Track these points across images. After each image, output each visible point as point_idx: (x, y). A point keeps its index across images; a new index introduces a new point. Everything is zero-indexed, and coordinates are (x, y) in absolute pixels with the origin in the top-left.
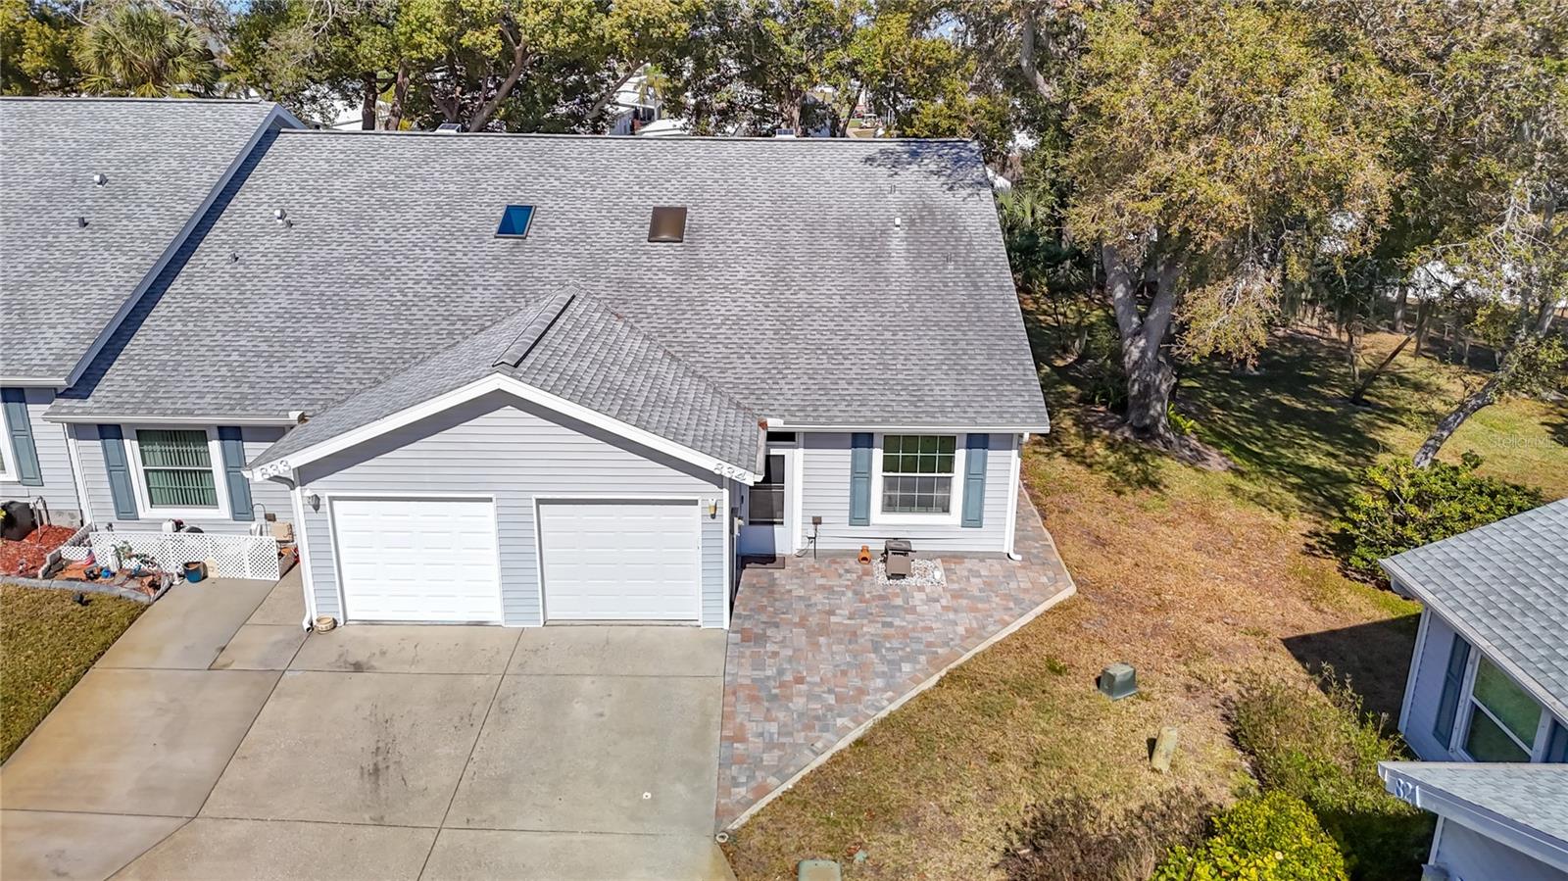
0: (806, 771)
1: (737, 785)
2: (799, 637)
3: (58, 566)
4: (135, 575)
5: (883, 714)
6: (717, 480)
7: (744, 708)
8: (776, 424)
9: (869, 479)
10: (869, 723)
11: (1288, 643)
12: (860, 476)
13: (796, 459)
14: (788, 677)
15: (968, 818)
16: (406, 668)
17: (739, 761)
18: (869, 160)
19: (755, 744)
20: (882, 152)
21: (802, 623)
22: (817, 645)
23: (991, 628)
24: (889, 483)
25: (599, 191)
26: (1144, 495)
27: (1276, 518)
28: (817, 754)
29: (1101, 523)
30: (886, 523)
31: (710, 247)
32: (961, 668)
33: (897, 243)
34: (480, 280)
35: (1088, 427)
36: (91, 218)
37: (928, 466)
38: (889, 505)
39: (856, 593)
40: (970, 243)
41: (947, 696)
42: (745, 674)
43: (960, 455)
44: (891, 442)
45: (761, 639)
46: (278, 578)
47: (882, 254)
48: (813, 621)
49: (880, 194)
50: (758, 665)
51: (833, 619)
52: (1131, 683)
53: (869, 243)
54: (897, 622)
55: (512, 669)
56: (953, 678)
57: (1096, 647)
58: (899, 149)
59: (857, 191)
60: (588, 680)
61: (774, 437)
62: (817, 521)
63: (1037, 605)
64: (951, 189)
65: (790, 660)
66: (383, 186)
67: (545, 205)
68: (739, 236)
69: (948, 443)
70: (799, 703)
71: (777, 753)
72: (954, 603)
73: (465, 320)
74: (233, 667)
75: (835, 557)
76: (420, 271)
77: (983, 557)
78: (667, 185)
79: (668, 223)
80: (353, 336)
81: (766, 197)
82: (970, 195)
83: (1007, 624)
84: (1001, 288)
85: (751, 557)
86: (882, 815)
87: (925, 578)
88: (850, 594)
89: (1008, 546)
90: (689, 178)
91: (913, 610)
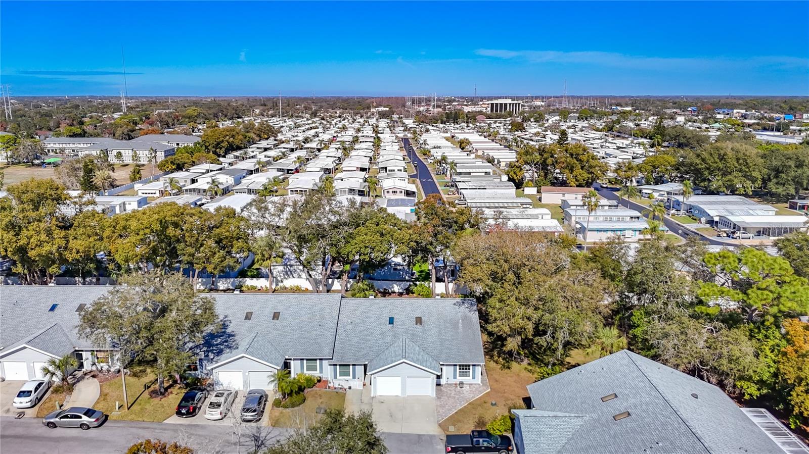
0: (449, 416)
1: (440, 417)
2: (446, 398)
3: (329, 387)
4: (341, 388)
5: (460, 408)
6: (434, 374)
7: (439, 407)
8: (441, 363)
10: (458, 410)
12: (455, 371)
13: (444, 368)
14: (445, 403)
15: (470, 421)
16: (389, 402)
17: (440, 415)
18: (455, 304)
19: (441, 413)
20: (457, 302)
21: (446, 395)
22: (449, 399)
23: (476, 396)
24: (460, 372)
25: (405, 313)
26: (507, 371)
27: (531, 374)
28: (450, 414)
29: (497, 377)
30: (460, 379)
31: (427, 326)
32: (471, 402)
33: (460, 325)
34: (388, 334)
35: (500, 354)
36: (320, 323)
37: (466, 369)
38: (460, 376)
41: (468, 406)
42: (439, 403)
43: (471, 367)
44: (460, 365)
45: (440, 398)
46: (362, 388)
47: (458, 328)
48: (448, 395)
49: (457, 313)
51: (451, 395)
52: (495, 404)
53: (455, 325)
54: (461, 395)
55: (404, 403)
56: (469, 404)
57: (492, 398)
58: (460, 301)
59: (453, 312)
60: (416, 403)
61: (442, 365)
62: (448, 378)
63: (484, 392)
64: (470, 311)
65: (445, 401)
67: (396, 317)
68: (432, 323)
69: (469, 366)
70: (447, 407)
71: (445, 413)
72: (470, 392)
73: (388, 343)
74: (365, 402)
75: (451, 384)
76: (377, 332)
77: (475, 384)
78: (417, 310)
79: (419, 321)
80: (370, 347)
81: (436, 314)
82: (474, 313)
83: (478, 395)
85: (438, 385)
86: (460, 421)
87: (466, 388)
88: (454, 391)
89: (480, 382)
91: (464, 393)
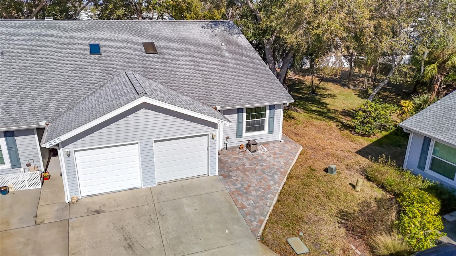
0: (269, 213)
1: (252, 222)
2: (240, 174)
5: (279, 191)
7: (239, 198)
8: (218, 108)
9: (242, 123)
10: (277, 195)
11: (357, 152)
12: (239, 122)
14: (246, 186)
15: (323, 215)
16: (117, 209)
17: (249, 214)
19: (250, 208)
20: (206, 24)
21: (238, 169)
22: (246, 175)
23: (290, 161)
24: (248, 124)
25: (120, 38)
27: (326, 123)
28: (270, 207)
30: (248, 136)
31: (168, 55)
32: (290, 174)
33: (224, 50)
34: (92, 70)
37: (258, 116)
38: (248, 130)
39: (246, 158)
40: (245, 50)
41: (293, 182)
42: (232, 188)
43: (267, 112)
44: (248, 110)
46: (41, 187)
47: (222, 55)
48: (240, 168)
49: (212, 36)
50: (234, 184)
51: (246, 167)
53: (217, 51)
54: (264, 165)
55: (156, 201)
56: (290, 177)
57: (318, 162)
58: (210, 24)
59: (205, 36)
60: (184, 199)
62: (227, 138)
63: (297, 153)
64: (231, 35)
65: (242, 180)
66: (34, 39)
67: (103, 44)
68: (175, 51)
69: (264, 108)
70: (254, 193)
71: (257, 209)
72: (275, 156)
73: (93, 84)
74: (46, 222)
75: (233, 148)
76: (66, 68)
77: (273, 142)
78: (143, 35)
79: (150, 48)
80: (50, 93)
81: (177, 38)
82: (238, 36)
83: (293, 160)
84: (261, 62)
87: (262, 151)
88: (245, 159)
89: (280, 138)
90: (149, 33)
91: (265, 160)
